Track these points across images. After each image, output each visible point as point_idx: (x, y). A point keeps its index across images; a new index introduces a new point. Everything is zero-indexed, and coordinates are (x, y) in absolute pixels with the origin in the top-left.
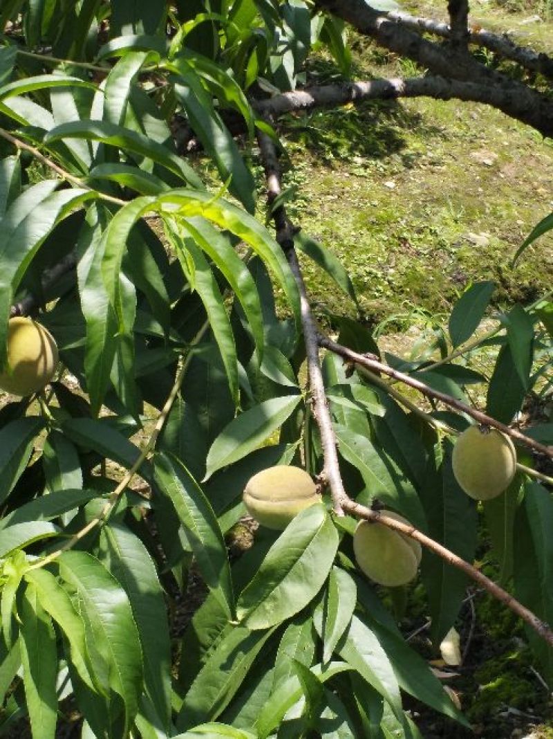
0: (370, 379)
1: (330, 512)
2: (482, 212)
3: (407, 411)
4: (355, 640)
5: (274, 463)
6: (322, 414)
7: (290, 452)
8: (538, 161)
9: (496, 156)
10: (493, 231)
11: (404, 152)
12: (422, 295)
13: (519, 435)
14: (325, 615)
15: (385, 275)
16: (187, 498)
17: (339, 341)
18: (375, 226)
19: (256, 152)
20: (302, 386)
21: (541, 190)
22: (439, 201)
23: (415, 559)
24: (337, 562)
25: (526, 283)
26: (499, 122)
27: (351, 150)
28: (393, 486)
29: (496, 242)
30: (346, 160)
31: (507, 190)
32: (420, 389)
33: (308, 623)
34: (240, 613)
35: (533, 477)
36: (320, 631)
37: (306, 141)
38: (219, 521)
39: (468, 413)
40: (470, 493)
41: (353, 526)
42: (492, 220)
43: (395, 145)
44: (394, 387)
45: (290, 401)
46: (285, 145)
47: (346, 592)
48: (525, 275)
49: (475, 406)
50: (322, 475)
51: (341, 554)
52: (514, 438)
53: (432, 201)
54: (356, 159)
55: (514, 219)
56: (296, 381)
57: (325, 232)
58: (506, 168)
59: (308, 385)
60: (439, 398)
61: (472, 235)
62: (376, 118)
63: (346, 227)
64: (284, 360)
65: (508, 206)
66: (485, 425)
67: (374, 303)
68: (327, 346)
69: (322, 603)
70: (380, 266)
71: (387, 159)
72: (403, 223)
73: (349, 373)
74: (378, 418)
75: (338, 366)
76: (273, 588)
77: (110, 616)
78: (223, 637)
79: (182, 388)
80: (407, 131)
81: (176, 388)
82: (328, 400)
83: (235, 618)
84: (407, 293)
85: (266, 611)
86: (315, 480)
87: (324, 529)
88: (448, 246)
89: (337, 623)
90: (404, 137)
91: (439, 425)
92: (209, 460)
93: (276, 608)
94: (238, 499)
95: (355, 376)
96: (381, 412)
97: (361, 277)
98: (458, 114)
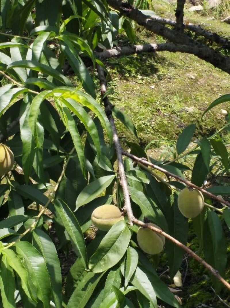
0: (143, 168)
1: (127, 223)
2: (191, 98)
3: (159, 181)
4: (138, 277)
5: (104, 204)
6: (124, 183)
7: (110, 199)
8: (214, 77)
9: (196, 75)
10: (195, 106)
11: (158, 73)
12: (166, 133)
13: (205, 191)
14: (125, 267)
15: (151, 124)
16: (68, 218)
17: (131, 153)
18: (147, 104)
19: (97, 74)
20: (116, 171)
21: (215, 89)
22: (173, 94)
23: (162, 243)
24: (130, 245)
25: (209, 127)
26: (197, 61)
27: (136, 73)
28: (154, 212)
29: (197, 111)
30: (134, 77)
31: (201, 89)
32: (164, 172)
33: (118, 270)
34: (90, 266)
35: (211, 208)
36: (123, 274)
37: (117, 69)
38: (81, 228)
39: (184, 182)
40: (185, 216)
41: (137, 229)
42: (195, 101)
43: (155, 70)
44: (154, 171)
45: (111, 177)
46: (109, 71)
47: (134, 257)
48: (209, 124)
49: (188, 179)
50: (124, 208)
51: (132, 241)
52: (203, 193)
53: (170, 94)
54: (138, 76)
55: (204, 101)
56: (113, 169)
57: (126, 107)
58: (200, 80)
59: (118, 171)
60: (172, 176)
61: (187, 108)
62: (146, 59)
63: (134, 104)
64: (108, 160)
65: (202, 96)
66: (191, 187)
67: (146, 136)
68: (126, 155)
69: (124, 262)
70: (148, 121)
71: (151, 76)
72: (158, 103)
73: (135, 166)
74: (147, 184)
75: (130, 163)
76: (104, 256)
77: (37, 268)
78: (83, 276)
79: (66, 172)
80: (159, 65)
81: (63, 172)
82: (126, 177)
83: (88, 268)
84: (160, 132)
85: (101, 265)
86: (121, 211)
87: (125, 231)
88: (176, 112)
89: (130, 270)
90: (158, 67)
91: (172, 187)
92: (77, 203)
93: (105, 264)
94: (89, 218)
95: (137, 167)
96: (148, 182)
97: (140, 125)
98: (181, 58)
